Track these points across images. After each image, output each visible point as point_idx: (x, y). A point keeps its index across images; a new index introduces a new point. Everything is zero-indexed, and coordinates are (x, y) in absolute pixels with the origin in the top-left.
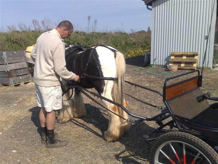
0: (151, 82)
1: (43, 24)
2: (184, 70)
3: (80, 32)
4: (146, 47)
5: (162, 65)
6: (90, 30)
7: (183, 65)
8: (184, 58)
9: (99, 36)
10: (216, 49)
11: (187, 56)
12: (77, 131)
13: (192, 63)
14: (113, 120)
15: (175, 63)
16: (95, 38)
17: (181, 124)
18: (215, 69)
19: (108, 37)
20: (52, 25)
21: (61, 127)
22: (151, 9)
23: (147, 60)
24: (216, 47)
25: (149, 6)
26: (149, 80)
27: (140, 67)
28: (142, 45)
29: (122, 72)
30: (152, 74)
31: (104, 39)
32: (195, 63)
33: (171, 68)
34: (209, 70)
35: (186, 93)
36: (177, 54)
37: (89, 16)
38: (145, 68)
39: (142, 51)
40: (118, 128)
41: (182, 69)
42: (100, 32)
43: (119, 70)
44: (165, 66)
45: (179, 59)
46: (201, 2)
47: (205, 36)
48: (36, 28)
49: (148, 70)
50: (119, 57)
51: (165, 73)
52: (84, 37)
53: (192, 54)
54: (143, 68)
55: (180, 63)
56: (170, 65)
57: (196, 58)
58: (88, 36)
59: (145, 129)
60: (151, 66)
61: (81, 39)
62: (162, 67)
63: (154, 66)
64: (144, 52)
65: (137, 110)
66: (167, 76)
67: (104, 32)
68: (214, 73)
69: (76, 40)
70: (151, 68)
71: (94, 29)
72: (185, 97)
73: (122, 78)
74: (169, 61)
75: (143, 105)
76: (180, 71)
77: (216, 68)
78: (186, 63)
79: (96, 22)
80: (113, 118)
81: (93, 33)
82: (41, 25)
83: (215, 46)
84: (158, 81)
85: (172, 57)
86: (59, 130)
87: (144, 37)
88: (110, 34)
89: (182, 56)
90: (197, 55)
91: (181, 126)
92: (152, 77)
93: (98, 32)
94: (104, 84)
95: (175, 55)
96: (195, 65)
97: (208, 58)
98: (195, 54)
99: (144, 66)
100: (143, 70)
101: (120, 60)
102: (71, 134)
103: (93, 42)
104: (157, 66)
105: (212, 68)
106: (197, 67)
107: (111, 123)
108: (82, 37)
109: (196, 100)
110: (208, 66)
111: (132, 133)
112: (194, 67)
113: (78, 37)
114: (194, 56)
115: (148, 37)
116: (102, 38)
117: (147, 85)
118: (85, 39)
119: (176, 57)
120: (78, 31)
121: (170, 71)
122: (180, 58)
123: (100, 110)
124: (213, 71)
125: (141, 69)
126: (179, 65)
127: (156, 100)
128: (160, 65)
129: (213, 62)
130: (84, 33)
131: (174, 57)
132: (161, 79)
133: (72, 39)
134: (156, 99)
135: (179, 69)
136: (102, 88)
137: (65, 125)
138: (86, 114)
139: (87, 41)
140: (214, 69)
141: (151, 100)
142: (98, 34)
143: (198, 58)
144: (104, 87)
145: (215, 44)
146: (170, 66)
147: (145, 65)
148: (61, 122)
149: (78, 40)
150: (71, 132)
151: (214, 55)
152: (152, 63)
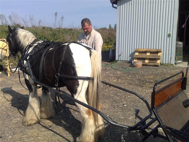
0: (118, 78)
1: (11, 19)
2: (148, 66)
3: (47, 27)
4: (109, 43)
5: (127, 61)
6: (57, 26)
7: (147, 61)
8: (148, 54)
9: (65, 32)
10: (178, 47)
11: (151, 53)
12: (45, 135)
13: (156, 59)
14: (86, 125)
15: (139, 59)
16: (62, 33)
17: (172, 137)
18: (178, 66)
19: (73, 33)
20: (19, 20)
21: (27, 130)
22: (116, 8)
23: (112, 55)
24: (178, 45)
25: (114, 4)
26: (116, 75)
27: (106, 62)
28: (105, 41)
29: (98, 72)
30: (118, 70)
31: (70, 35)
32: (159, 59)
33: (136, 64)
34: (172, 67)
35: (172, 97)
36: (141, 50)
37: (56, 13)
38: (111, 63)
39: (106, 47)
40: (92, 134)
41: (147, 65)
42: (66, 28)
43: (95, 69)
44: (130, 62)
45: (143, 56)
46: (163, 2)
47: (168, 34)
48: (3, 23)
49: (114, 65)
50: (95, 56)
51: (131, 69)
52: (51, 33)
53: (156, 51)
54: (109, 63)
55: (144, 59)
56: (134, 60)
57: (159, 54)
58: (55, 31)
59: (119, 132)
60: (116, 61)
61: (47, 34)
62: (127, 63)
63: (119, 62)
64: (108, 47)
65: (109, 109)
66: (133, 72)
67: (70, 28)
68: (177, 69)
69: (43, 35)
70: (116, 64)
71: (60, 25)
72: (172, 103)
73: (99, 78)
74: (134, 57)
75: (114, 104)
76: (144, 67)
77: (178, 64)
78: (150, 59)
79: (62, 18)
80: (86, 123)
81: (60, 28)
82: (8, 20)
83: (176, 44)
84: (124, 77)
85: (137, 54)
86: (26, 135)
87: (107, 34)
88: (76, 30)
89: (146, 52)
90: (161, 52)
91: (173, 139)
92: (118, 73)
93: (64, 28)
94: (78, 85)
95: (139, 52)
96: (159, 62)
97: (171, 54)
98: (158, 51)
99: (109, 62)
100: (108, 65)
101: (95, 58)
102: (38, 139)
103: (60, 37)
104: (122, 62)
105: (174, 64)
106: (160, 63)
107: (85, 128)
108: (49, 32)
109: (183, 105)
110: (170, 63)
111: (107, 137)
112: (158, 63)
113: (45, 32)
114: (157, 52)
115: (111, 34)
116: (69, 33)
117: (115, 81)
118: (51, 34)
119: (140, 54)
120: (45, 27)
121: (135, 67)
122: (144, 54)
123: (70, 109)
124: (176, 67)
125: (107, 64)
126: (143, 61)
127: (126, 98)
128: (125, 61)
129: (175, 59)
130: (51, 28)
131: (138, 53)
132: (128, 75)
133: (39, 34)
134: (126, 96)
135: (143, 65)
136: (75, 88)
137: (32, 128)
138: (55, 115)
139: (54, 36)
140: (176, 65)
141: (121, 97)
142: (64, 29)
143: (162, 54)
144: (77, 88)
145: (177, 42)
146: (134, 62)
147: (110, 60)
148: (27, 124)
149: (45, 35)
150: (39, 137)
151: (176, 52)
152: (117, 59)
